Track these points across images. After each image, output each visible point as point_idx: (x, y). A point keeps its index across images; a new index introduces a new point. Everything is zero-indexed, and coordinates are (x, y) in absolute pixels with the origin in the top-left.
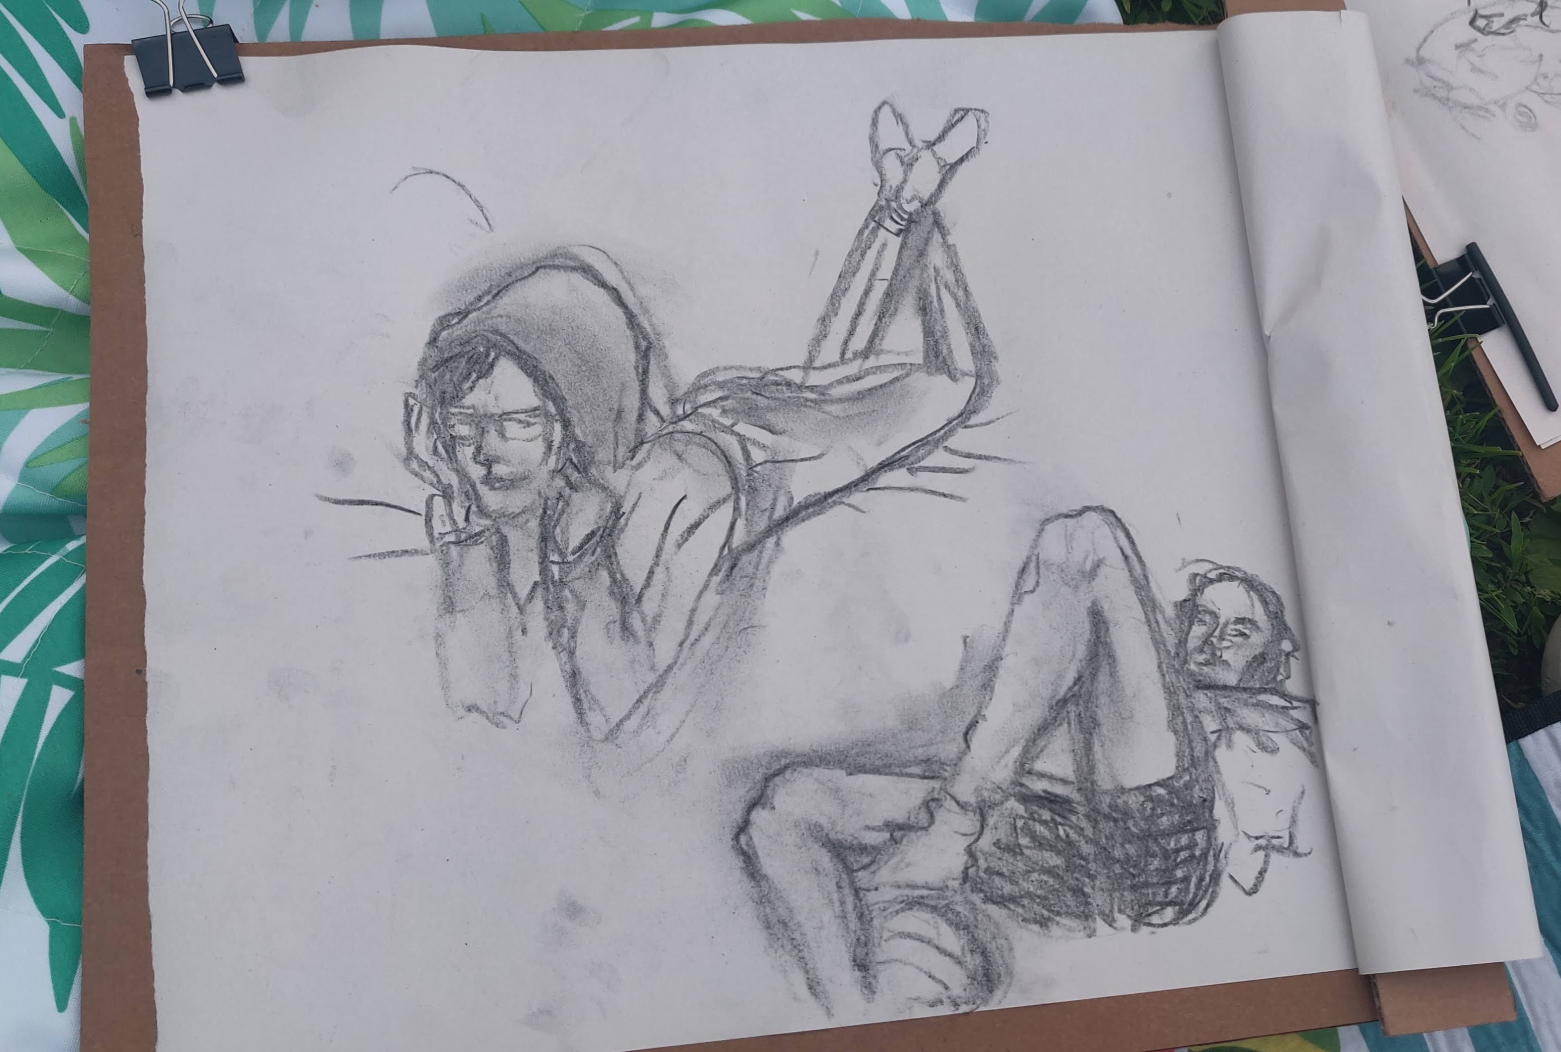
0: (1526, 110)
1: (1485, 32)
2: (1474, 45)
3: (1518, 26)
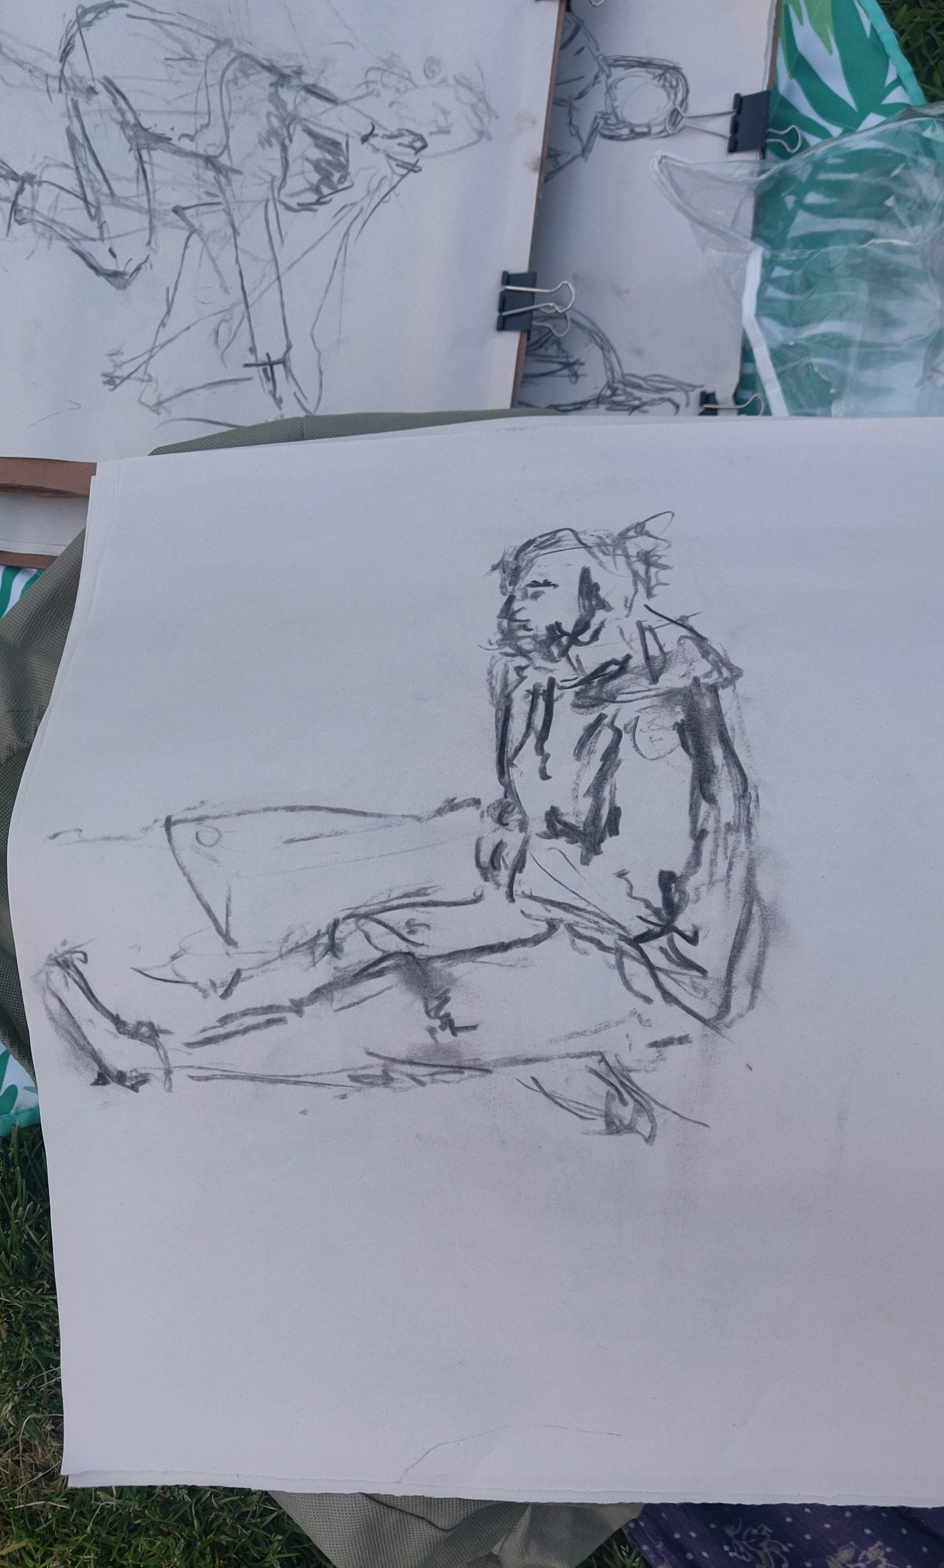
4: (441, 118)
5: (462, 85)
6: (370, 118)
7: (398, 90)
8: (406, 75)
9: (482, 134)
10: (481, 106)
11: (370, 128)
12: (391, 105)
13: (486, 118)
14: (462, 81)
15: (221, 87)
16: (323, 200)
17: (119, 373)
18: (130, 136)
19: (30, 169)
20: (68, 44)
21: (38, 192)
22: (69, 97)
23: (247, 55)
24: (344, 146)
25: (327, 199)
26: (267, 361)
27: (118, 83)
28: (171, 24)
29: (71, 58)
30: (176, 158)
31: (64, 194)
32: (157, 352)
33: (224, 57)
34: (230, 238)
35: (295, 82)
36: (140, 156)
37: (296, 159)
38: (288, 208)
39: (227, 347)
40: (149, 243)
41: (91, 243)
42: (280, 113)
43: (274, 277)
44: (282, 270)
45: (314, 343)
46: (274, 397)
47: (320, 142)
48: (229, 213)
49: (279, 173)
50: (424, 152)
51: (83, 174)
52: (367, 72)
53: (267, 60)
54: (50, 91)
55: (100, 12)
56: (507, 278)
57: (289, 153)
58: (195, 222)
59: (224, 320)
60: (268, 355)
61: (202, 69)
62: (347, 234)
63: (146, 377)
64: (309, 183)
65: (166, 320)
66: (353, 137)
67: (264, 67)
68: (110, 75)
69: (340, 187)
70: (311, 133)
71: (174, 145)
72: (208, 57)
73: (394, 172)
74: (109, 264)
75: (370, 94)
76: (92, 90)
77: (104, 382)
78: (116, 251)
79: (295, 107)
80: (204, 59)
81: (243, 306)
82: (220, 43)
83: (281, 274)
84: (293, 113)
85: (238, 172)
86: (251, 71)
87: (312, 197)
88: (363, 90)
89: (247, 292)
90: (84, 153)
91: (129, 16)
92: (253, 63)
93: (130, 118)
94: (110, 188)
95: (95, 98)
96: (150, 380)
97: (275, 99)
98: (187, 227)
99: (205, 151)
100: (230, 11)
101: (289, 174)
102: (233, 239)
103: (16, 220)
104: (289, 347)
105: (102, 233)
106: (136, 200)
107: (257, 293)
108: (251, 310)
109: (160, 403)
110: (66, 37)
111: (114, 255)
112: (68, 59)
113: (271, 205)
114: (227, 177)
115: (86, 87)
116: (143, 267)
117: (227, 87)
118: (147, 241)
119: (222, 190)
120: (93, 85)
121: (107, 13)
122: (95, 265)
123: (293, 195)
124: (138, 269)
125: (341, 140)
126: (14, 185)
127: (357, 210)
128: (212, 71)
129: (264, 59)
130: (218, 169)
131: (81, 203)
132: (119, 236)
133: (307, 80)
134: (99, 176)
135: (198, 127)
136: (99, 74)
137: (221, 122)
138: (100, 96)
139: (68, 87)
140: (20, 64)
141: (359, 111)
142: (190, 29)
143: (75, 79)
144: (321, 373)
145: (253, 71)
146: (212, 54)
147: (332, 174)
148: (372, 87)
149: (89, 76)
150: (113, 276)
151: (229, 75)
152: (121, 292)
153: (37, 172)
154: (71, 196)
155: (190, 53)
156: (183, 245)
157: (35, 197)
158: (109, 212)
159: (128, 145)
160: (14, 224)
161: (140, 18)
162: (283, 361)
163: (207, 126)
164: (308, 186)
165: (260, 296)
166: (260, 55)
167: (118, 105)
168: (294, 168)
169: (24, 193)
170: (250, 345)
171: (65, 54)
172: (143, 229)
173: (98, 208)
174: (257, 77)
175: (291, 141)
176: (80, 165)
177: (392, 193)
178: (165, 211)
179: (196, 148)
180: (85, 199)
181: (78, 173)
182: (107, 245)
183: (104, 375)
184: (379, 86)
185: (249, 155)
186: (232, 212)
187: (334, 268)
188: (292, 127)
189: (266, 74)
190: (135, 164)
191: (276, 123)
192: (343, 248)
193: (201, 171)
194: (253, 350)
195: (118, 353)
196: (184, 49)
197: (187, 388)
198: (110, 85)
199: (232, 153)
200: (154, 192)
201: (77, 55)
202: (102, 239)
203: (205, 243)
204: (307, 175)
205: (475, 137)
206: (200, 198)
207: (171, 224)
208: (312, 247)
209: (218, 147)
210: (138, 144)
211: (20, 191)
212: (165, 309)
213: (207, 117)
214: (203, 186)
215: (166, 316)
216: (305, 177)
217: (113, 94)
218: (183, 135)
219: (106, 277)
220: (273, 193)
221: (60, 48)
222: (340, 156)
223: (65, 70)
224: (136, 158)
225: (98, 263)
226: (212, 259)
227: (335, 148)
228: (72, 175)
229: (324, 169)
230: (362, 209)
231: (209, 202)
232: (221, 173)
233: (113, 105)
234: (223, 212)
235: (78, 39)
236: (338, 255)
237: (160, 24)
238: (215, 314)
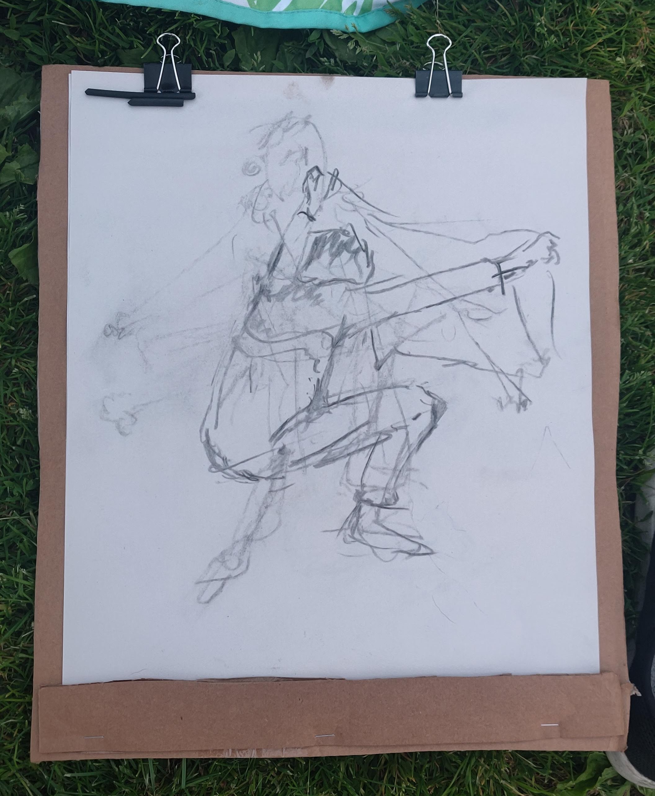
0: (256, 172)
1: (309, 173)
2: (304, 161)
3: (305, 196)
4: (295, 157)
5: (267, 142)
6: (294, 215)
8: (258, 190)
9: (307, 123)
10: (284, 124)
11: (302, 215)
12: (283, 200)
13: (294, 121)
14: (264, 141)
15: (272, 342)
16: (364, 247)
17: (516, 399)
18: (317, 415)
19: (351, 495)
20: (244, 476)
21: (370, 486)
22: (289, 469)
23: (245, 324)
24: (318, 235)
25: (363, 244)
26: (498, 277)
27: (273, 431)
28: (221, 390)
29: (255, 472)
30: (333, 374)
31: (371, 463)
32: (498, 367)
33: (248, 343)
34: (400, 319)
35: (266, 282)
36: (334, 403)
37: (331, 273)
38: (371, 274)
39: (491, 311)
40: (407, 387)
41: (410, 435)
42: (293, 290)
43: (429, 279)
44: (423, 274)
45: (483, 240)
46: (527, 267)
47: (315, 255)
48: (380, 322)
49: (343, 285)
50: (321, 169)
51: (353, 449)
52: (256, 222)
53: (248, 305)
54: (284, 487)
55: (214, 452)
56: (420, 93)
57: (326, 279)
58: (387, 351)
59: (468, 315)
60: (493, 277)
61: (258, 361)
62: (391, 224)
63: (519, 374)
64: (350, 259)
65: (470, 364)
66: (311, 228)
67: (254, 308)
68: (268, 437)
69: (352, 234)
70: (309, 263)
71: (324, 376)
72: (248, 356)
73: (338, 192)
74: (426, 419)
75: (274, 218)
76: (282, 451)
77: (525, 410)
78: (414, 415)
79: (288, 278)
80: (249, 359)
81: (455, 302)
82: (236, 346)
83: (427, 275)
84: (292, 280)
85: (344, 319)
86: (259, 319)
87: (362, 255)
88: (271, 224)
89: (443, 300)
90: (335, 451)
91: (216, 427)
92: (251, 318)
93: (302, 416)
94: (363, 425)
95: (288, 447)
96: (521, 370)
97: (281, 296)
98: (392, 356)
99: (327, 349)
100: (209, 342)
101: (344, 278)
102: (399, 317)
103: (395, 503)
104: (486, 260)
105: (401, 428)
106: (370, 403)
107: (443, 292)
108: (457, 295)
109: (541, 359)
110: (238, 478)
111: (419, 415)
112: (257, 475)
113: (369, 289)
114: (349, 328)
115: (279, 455)
116: (426, 390)
117: (271, 338)
118: (405, 389)
119: (360, 331)
120: (277, 450)
121: (214, 446)
122: (429, 429)
123: (361, 272)
124: (428, 393)
125: (313, 237)
126: (365, 508)
127: (369, 218)
128: (260, 351)
129: (247, 310)
130: (343, 336)
131: (378, 447)
132: (402, 413)
133: (264, 271)
134: (354, 435)
135: (308, 357)
136: (268, 446)
137: (302, 339)
138: (286, 443)
139: (280, 471)
140: (261, 517)
141: (289, 225)
142: (225, 374)
143: (274, 465)
144: (505, 232)
145: (259, 316)
146: (245, 352)
147: (342, 242)
148: (268, 217)
149: (270, 454)
150: (435, 414)
151: (262, 337)
152: (448, 406)
153: (354, 489)
154: (373, 456)
155: (245, 372)
156: (407, 357)
157: (375, 489)
158: (383, 424)
159: (325, 415)
160: (399, 504)
161: (217, 418)
162: (498, 264)
163: (306, 350)
164: (353, 260)
165: (445, 289)
166: (245, 312)
167: (292, 427)
168: (338, 273)
169: (372, 499)
170: (486, 292)
171: (252, 477)
172: (395, 393)
173: (381, 433)
174: (263, 313)
175: (315, 279)
176: (346, 452)
177: (355, 191)
178: (379, 377)
179: (325, 357)
180: (375, 444)
181: (353, 453)
182: (410, 422)
183: (519, 410)
184: (268, 212)
185: (329, 312)
186: (378, 320)
187: (419, 231)
188: (304, 279)
189: (260, 306)
190: (341, 407)
191: (301, 293)
192: (402, 226)
193: (345, 350)
194: (490, 289)
195: (500, 402)
196: (242, 377)
197: (527, 338)
198: (276, 436)
199: (328, 326)
200: (363, 388)
201: (253, 467)
202: (406, 427)
203: (405, 339)
204: (343, 263)
205: (311, 126)
206: (368, 348)
207: (389, 371)
208: (403, 251)
209: (323, 338)
210: (324, 407)
211: (370, 503)
212: (462, 366)
213: (298, 351)
214: (358, 347)
215: (467, 364)
216: (345, 264)
217: (284, 433)
218: (315, 370)
219: (437, 420)
220: (360, 288)
221: (247, 483)
222: (326, 237)
223: (266, 476)
224: (336, 407)
225: (427, 427)
226: (418, 331)
227: (320, 242)
228: (354, 458)
229: (338, 249)
230: (369, 215)
231: (371, 340)
232: (345, 334)
233: (292, 432)
234: (379, 328)
235: (239, 468)
236: (408, 229)
237: (221, 400)
238: (464, 323)
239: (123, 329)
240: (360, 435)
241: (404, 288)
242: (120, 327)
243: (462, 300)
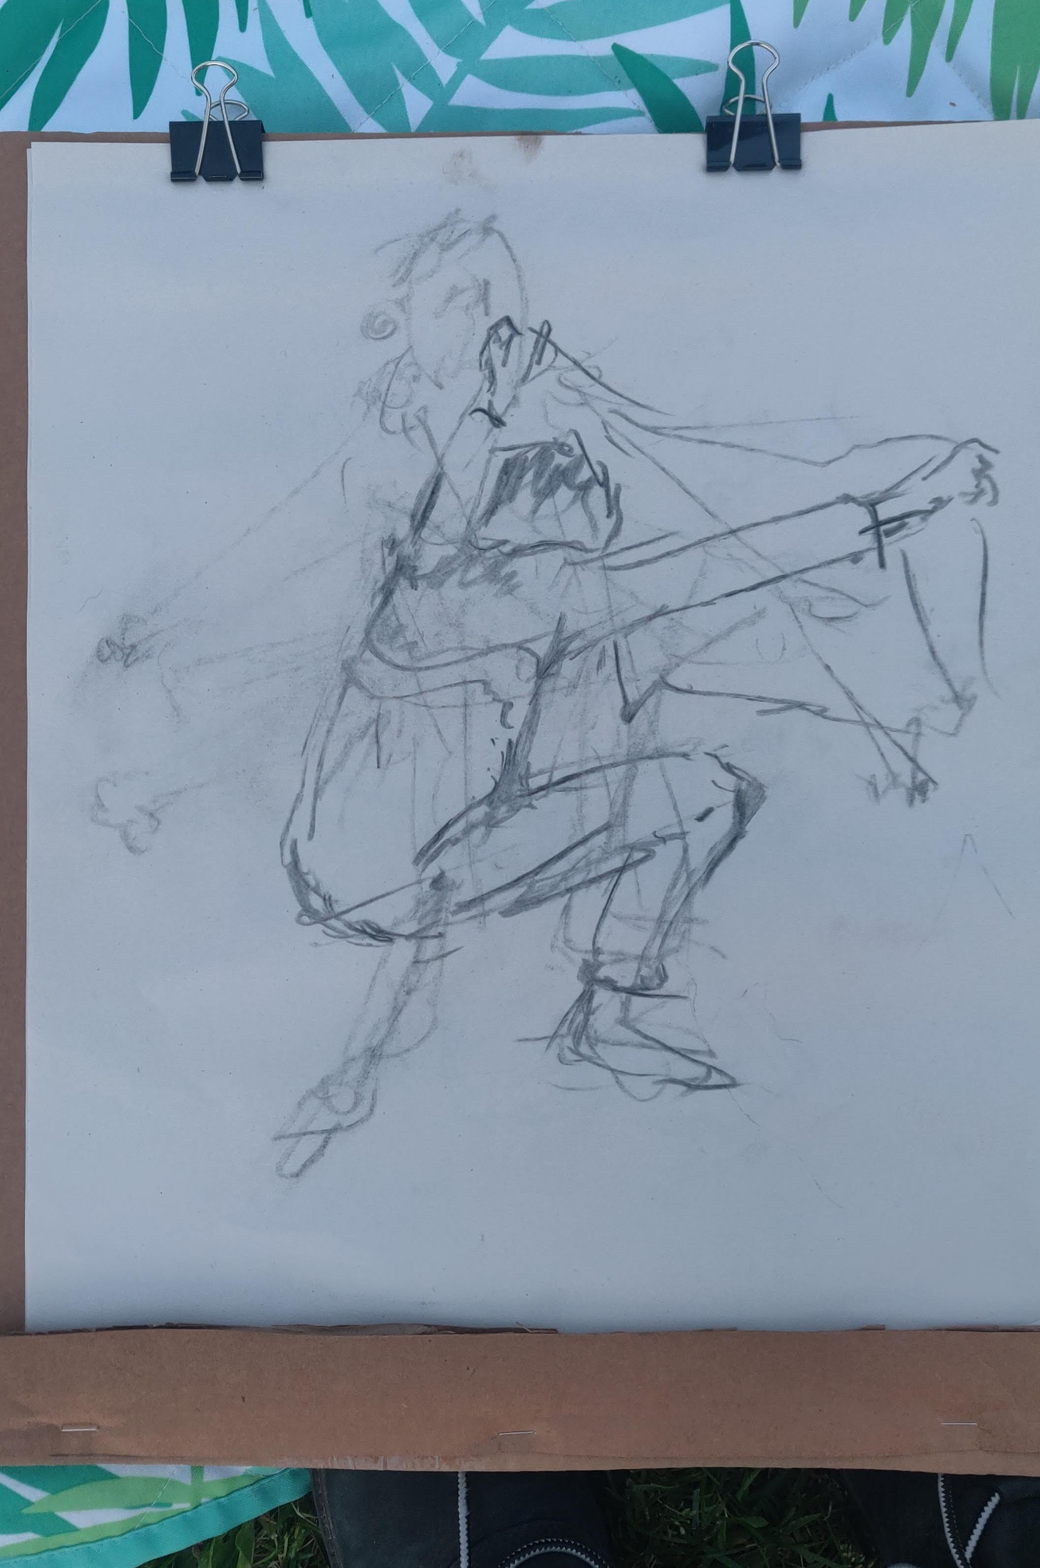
4: (464, 299)
5: (409, 271)
6: (462, 416)
7: (415, 378)
8: (392, 367)
9: (487, 230)
10: (442, 236)
11: (479, 415)
12: (440, 386)
13: (461, 228)
14: (403, 270)
15: (420, 669)
16: (601, 477)
17: (906, 778)
18: (508, 811)
19: (573, 970)
20: (364, 932)
21: (612, 953)
22: (451, 919)
23: (368, 633)
24: (510, 454)
25: (598, 470)
26: (872, 531)
27: (422, 843)
28: (320, 764)
29: (385, 924)
30: (540, 729)
31: (613, 908)
32: (869, 715)
34: (673, 619)
35: (408, 549)
36: (541, 789)
37: (535, 530)
38: (616, 531)
39: (856, 600)
40: (685, 755)
41: (691, 851)
42: (460, 566)
43: (732, 539)
44: (719, 529)
45: (841, 457)
46: (931, 512)
47: (504, 496)
48: (632, 627)
49: (559, 555)
50: (517, 322)
51: (577, 879)
52: (387, 431)
53: (374, 597)
54: (442, 953)
55: (308, 885)
56: (715, 163)
57: (525, 543)
58: (645, 685)
59: (810, 610)
60: (862, 532)
61: (393, 705)
62: (655, 430)
63: (913, 728)
64: (573, 502)
65: (814, 709)
66: (495, 441)
67: (386, 602)
68: (411, 856)
69: (577, 451)
70: (491, 511)
71: (520, 735)
72: (372, 697)
73: (550, 367)
74: (723, 820)
75: (423, 422)
76: (438, 882)
77: (924, 801)
78: (701, 810)
79: (449, 542)
80: (375, 703)
81: (783, 584)
82: (350, 677)
83: (726, 530)
84: (459, 545)
85: (561, 621)
86: (393, 623)
87: (597, 494)
88: (418, 435)
89: (760, 580)
90: (543, 883)
91: (310, 837)
92: (380, 621)
93: (478, 813)
94: (597, 832)
95: (450, 875)
96: (917, 721)
97: (438, 578)
98: (657, 693)
99: (528, 681)
100: (297, 669)
101: (561, 539)
102: (672, 616)
103: (660, 986)
104: (847, 499)
105: (673, 837)
106: (613, 788)
107: (760, 564)
108: (788, 571)
109: (957, 698)
110: (352, 936)
111: (709, 811)
112: (388, 930)
113: (611, 561)
114: (571, 639)
115: (433, 891)
116: (724, 760)
117: (419, 660)
118: (682, 760)
119: (593, 644)
120: (429, 881)
121: (307, 874)
122: (728, 840)
123: (594, 527)
124: (729, 768)
125: (500, 458)
126: (602, 996)
127: (613, 419)
128: (396, 687)
129: (372, 605)
130: (558, 654)
131: (628, 877)
132: (675, 807)
133: (403, 529)
134: (579, 852)
135: (489, 698)
136: (410, 873)
137: (478, 661)
138: (446, 868)
139: (435, 923)
140: (397, 1011)
141: (452, 437)
142: (329, 731)
143: (422, 910)
144: (887, 440)
145: (393, 618)
146: (367, 690)
147: (558, 467)
148: (411, 421)
149: (414, 890)
150: (743, 809)
151: (401, 658)
152: (768, 793)
153: (578, 958)
154: (617, 894)
155: (367, 729)
156: (687, 695)
157: (620, 958)
158: (638, 830)
159: (524, 811)
160: (670, 987)
161: (313, 819)
162: (872, 505)
163: (485, 684)
164: (579, 504)
165: (765, 559)
166: (369, 610)
167: (458, 836)
168: (550, 532)
169: (614, 976)
170: (848, 564)
171: (380, 935)
172: (662, 768)
173: (632, 848)
174: (401, 611)
175: (505, 542)
176: (563, 886)
177: (583, 365)
178: (630, 737)
179: (523, 697)
180: (621, 871)
181: (578, 887)
182: (691, 826)
183: (911, 802)
184: (411, 410)
185: (532, 607)
186: (629, 621)
187: (713, 443)
188: (482, 544)
189: (397, 597)
190: (555, 797)
191: (476, 571)
192: (678, 433)
193: (562, 682)
194: (855, 558)
195: (872, 784)
196: (362, 738)
197: (928, 655)
198: (426, 854)
199: (530, 636)
200: (598, 758)
201: (381, 915)
202: (683, 835)
203: (683, 659)
204: (560, 509)
205: (495, 236)
206: (608, 679)
207: (651, 723)
208: (680, 484)
209: (521, 660)
210: (521, 796)
211: (611, 985)
212: (796, 713)
213: (471, 686)
214: (588, 677)
215: (808, 710)
216: (564, 511)
217: (442, 847)
218: (503, 723)
219: (745, 821)
220: (592, 560)
221: (371, 945)
222: (527, 458)
223: (406, 933)
224: (545, 796)
225: (725, 836)
226: (708, 644)
227: (514, 467)
228: (579, 897)
229: (550, 482)
230: (612, 411)
231: (613, 663)
232: (564, 650)
233: (459, 845)
234: (629, 638)
235: (354, 917)
236: (689, 440)
237: (320, 783)
238: (801, 627)
239: (133, 647)
240: (591, 851)
241: (683, 556)
242: (128, 643)
243: (799, 579)
